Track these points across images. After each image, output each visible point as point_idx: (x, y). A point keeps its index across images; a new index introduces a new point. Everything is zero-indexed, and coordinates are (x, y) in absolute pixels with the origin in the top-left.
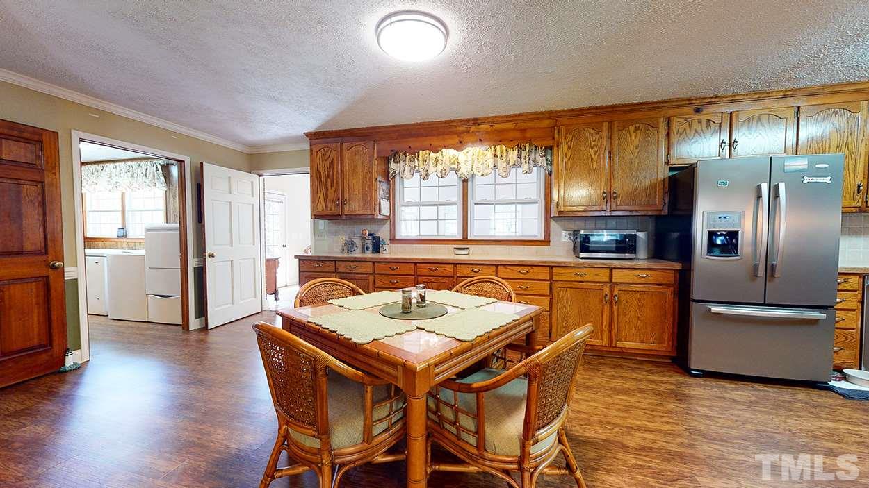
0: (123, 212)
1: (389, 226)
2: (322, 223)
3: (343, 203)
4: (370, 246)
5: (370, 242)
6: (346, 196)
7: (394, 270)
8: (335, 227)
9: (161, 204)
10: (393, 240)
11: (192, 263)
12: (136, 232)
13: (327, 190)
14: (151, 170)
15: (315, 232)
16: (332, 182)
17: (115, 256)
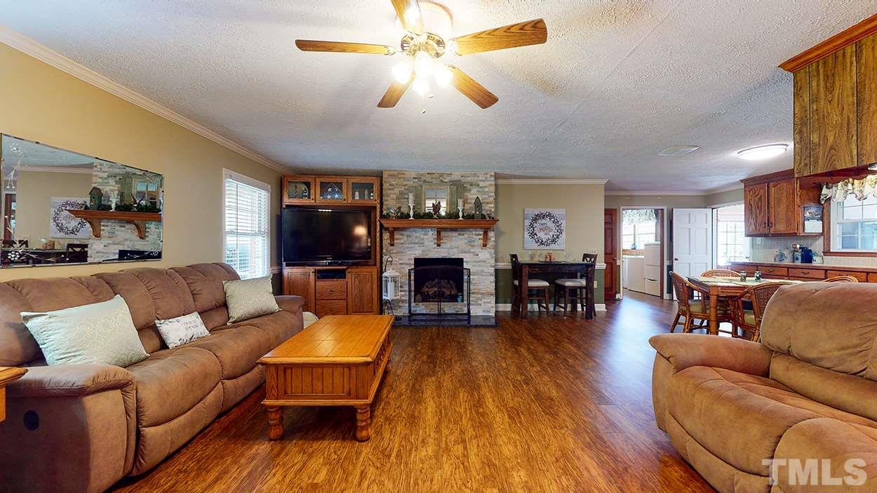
0: (635, 235)
1: (822, 241)
2: (759, 240)
3: (769, 224)
4: (800, 258)
5: (800, 254)
6: (772, 220)
7: (805, 274)
8: (769, 242)
9: (653, 230)
10: (827, 252)
11: (666, 263)
12: (641, 246)
13: (757, 217)
14: (649, 211)
15: (753, 246)
16: (760, 211)
17: (631, 258)
